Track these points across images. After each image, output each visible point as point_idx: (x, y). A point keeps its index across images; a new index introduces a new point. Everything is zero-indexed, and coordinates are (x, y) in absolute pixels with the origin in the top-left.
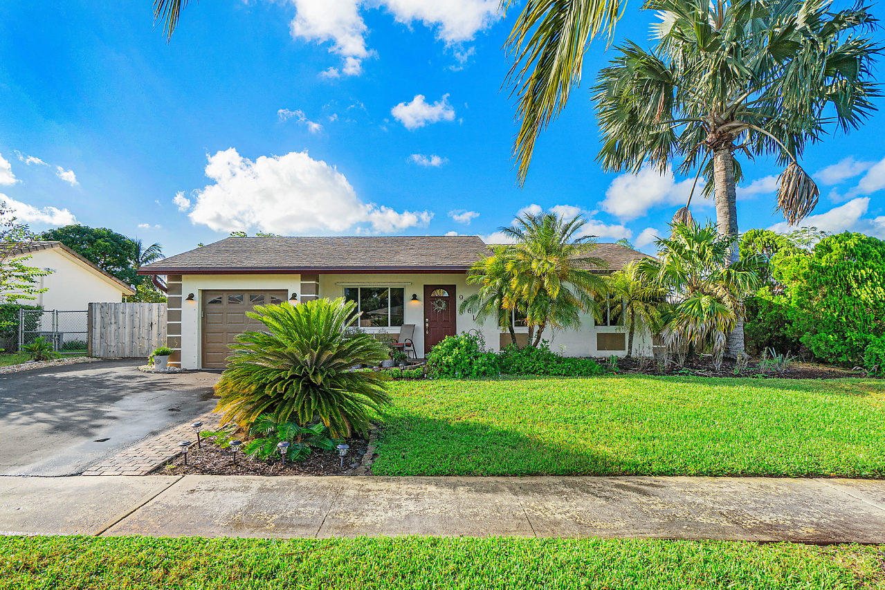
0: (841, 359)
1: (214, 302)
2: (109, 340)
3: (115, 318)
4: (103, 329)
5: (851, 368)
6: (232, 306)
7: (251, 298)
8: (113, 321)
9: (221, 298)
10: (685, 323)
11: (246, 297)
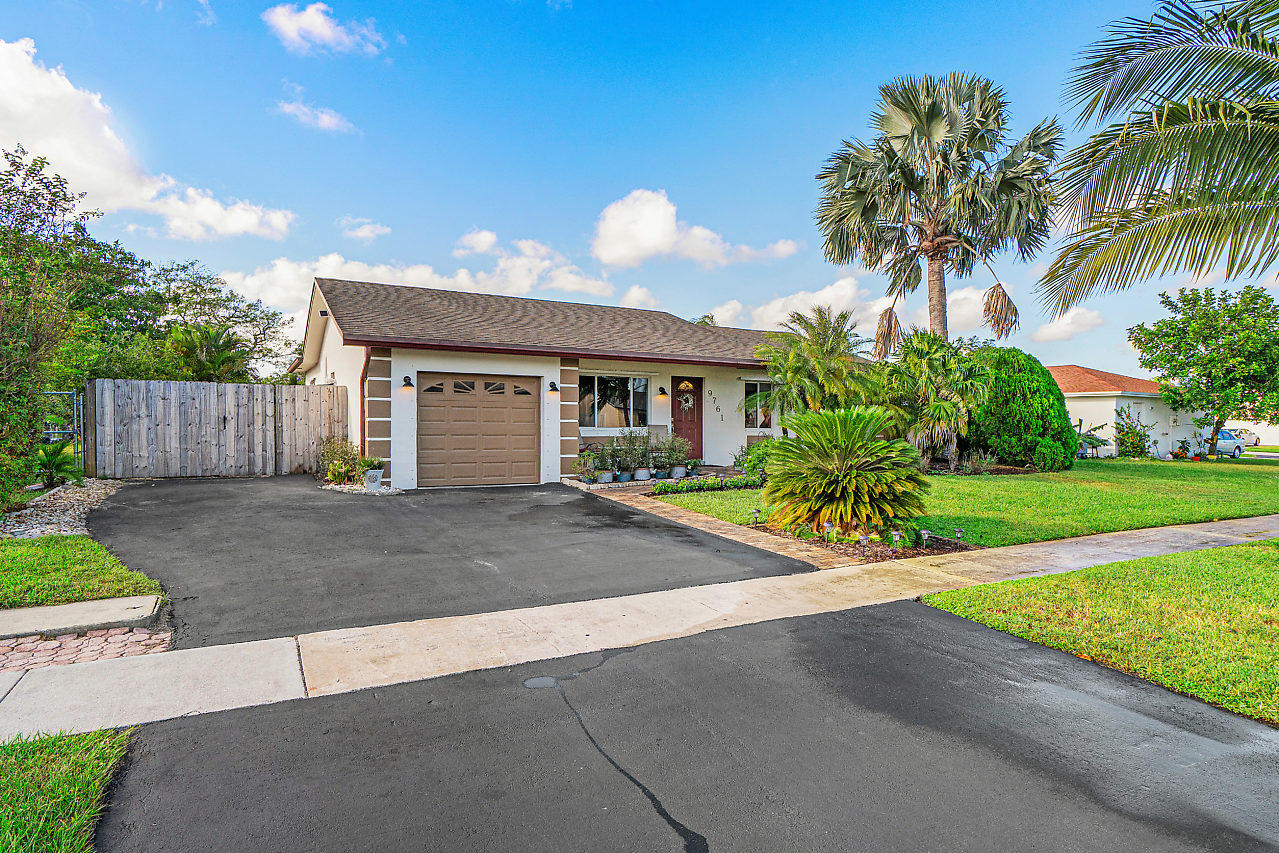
0: (1018, 458)
1: (432, 389)
2: (135, 446)
3: (147, 406)
4: (120, 428)
5: (1023, 466)
6: (460, 396)
7: (487, 386)
8: (143, 412)
9: (442, 384)
10: (931, 425)
11: (479, 384)
